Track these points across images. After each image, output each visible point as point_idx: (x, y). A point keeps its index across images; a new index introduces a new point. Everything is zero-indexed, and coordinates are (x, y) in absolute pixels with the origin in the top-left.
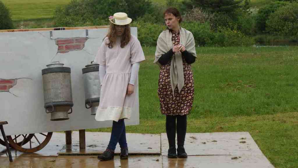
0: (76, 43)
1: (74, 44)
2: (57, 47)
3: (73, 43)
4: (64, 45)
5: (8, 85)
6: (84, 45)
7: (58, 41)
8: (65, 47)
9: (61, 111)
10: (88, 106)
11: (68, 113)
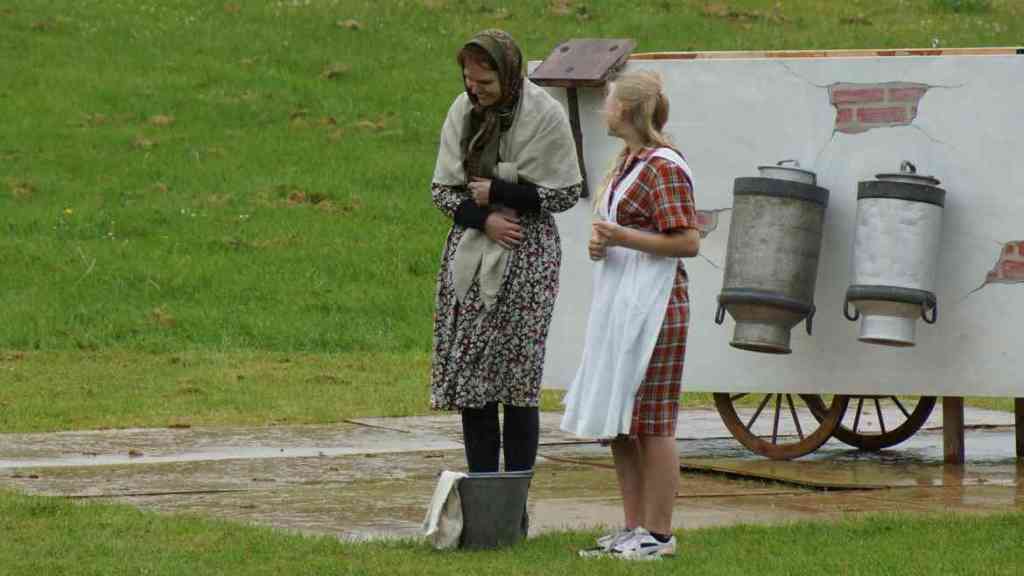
0: (891, 100)
1: (886, 104)
2: (833, 113)
3: (881, 100)
4: (855, 108)
6: (915, 110)
7: (836, 94)
8: (858, 115)
9: (766, 321)
10: (852, 313)
11: (799, 329)
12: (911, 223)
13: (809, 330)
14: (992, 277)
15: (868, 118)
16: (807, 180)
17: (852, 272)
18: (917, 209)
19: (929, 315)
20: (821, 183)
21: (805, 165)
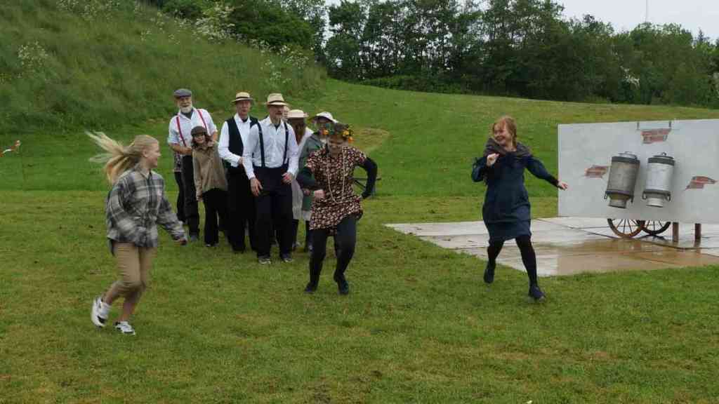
1: (659, 135)
2: (642, 138)
5: (602, 171)
6: (667, 136)
9: (619, 199)
10: (645, 197)
11: (629, 202)
12: (663, 170)
13: (632, 202)
14: (688, 187)
15: (653, 139)
16: (634, 158)
17: (645, 185)
18: (665, 166)
19: (668, 198)
20: (638, 159)
21: (633, 154)
